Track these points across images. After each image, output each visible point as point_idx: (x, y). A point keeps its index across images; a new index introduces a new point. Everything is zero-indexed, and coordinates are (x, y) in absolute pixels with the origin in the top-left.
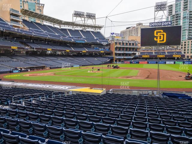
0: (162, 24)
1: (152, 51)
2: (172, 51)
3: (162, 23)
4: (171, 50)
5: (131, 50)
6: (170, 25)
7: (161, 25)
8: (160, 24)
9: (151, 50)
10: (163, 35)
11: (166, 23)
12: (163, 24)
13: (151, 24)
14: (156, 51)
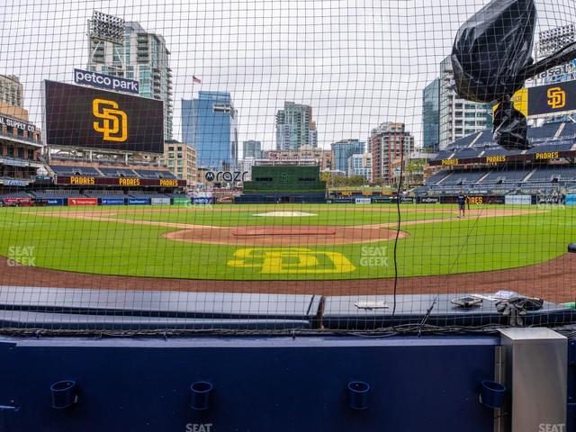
0: (114, 85)
1: (89, 165)
2: (146, 168)
3: (114, 81)
4: (145, 165)
5: (16, 153)
6: (134, 91)
7: (111, 87)
8: (107, 81)
9: (89, 162)
10: (120, 117)
11: (125, 85)
12: (117, 83)
13: (80, 76)
14: (102, 166)
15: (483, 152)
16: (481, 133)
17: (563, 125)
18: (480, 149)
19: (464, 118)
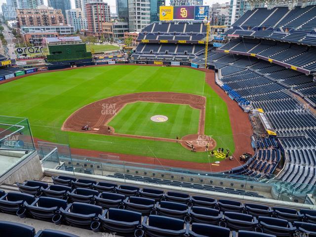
15: (158, 37)
16: (155, 24)
17: (186, 24)
18: (157, 34)
19: (141, 7)
